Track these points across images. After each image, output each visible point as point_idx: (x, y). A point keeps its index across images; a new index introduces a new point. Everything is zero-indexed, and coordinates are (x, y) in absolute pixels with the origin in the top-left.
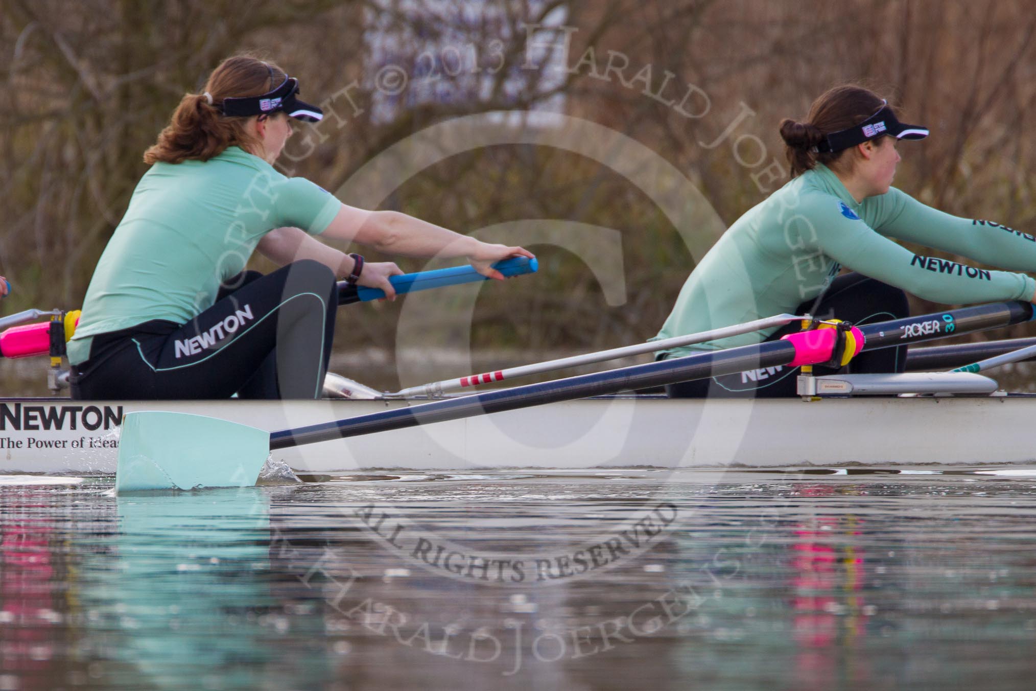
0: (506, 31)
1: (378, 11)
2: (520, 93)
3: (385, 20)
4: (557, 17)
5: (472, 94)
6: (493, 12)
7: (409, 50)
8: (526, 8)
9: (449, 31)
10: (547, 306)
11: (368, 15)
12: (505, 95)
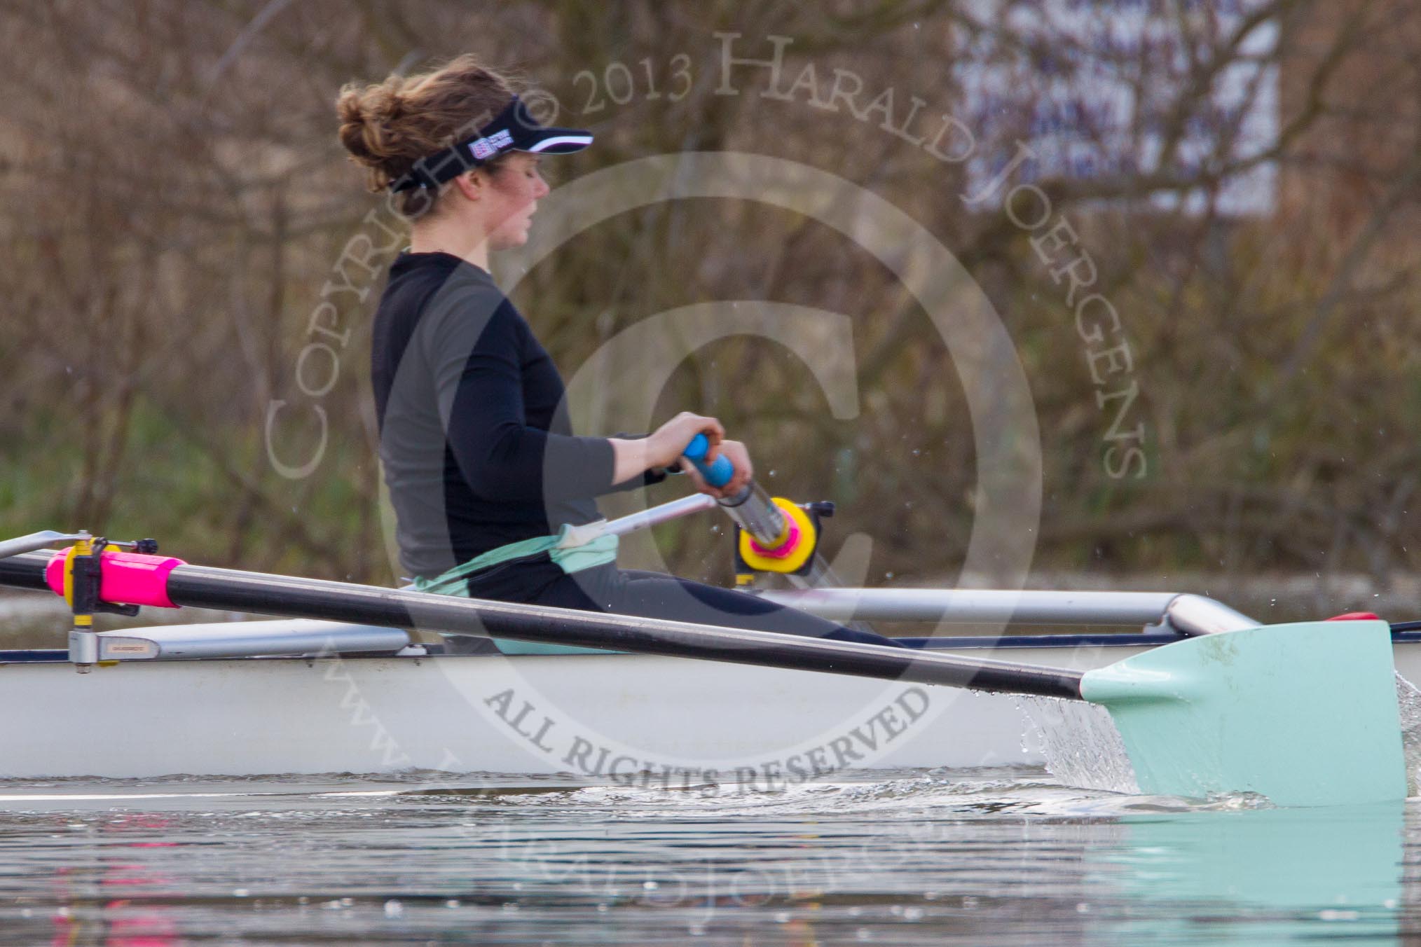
0: (1181, 62)
1: (974, 28)
2: (1204, 161)
3: (986, 44)
4: (1262, 39)
5: (1127, 163)
6: (1158, 30)
7: (1024, 91)
8: (1212, 23)
9: (1089, 62)
10: (1250, 504)
11: (958, 37)
12: (1180, 165)
